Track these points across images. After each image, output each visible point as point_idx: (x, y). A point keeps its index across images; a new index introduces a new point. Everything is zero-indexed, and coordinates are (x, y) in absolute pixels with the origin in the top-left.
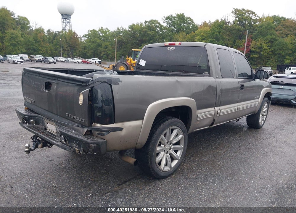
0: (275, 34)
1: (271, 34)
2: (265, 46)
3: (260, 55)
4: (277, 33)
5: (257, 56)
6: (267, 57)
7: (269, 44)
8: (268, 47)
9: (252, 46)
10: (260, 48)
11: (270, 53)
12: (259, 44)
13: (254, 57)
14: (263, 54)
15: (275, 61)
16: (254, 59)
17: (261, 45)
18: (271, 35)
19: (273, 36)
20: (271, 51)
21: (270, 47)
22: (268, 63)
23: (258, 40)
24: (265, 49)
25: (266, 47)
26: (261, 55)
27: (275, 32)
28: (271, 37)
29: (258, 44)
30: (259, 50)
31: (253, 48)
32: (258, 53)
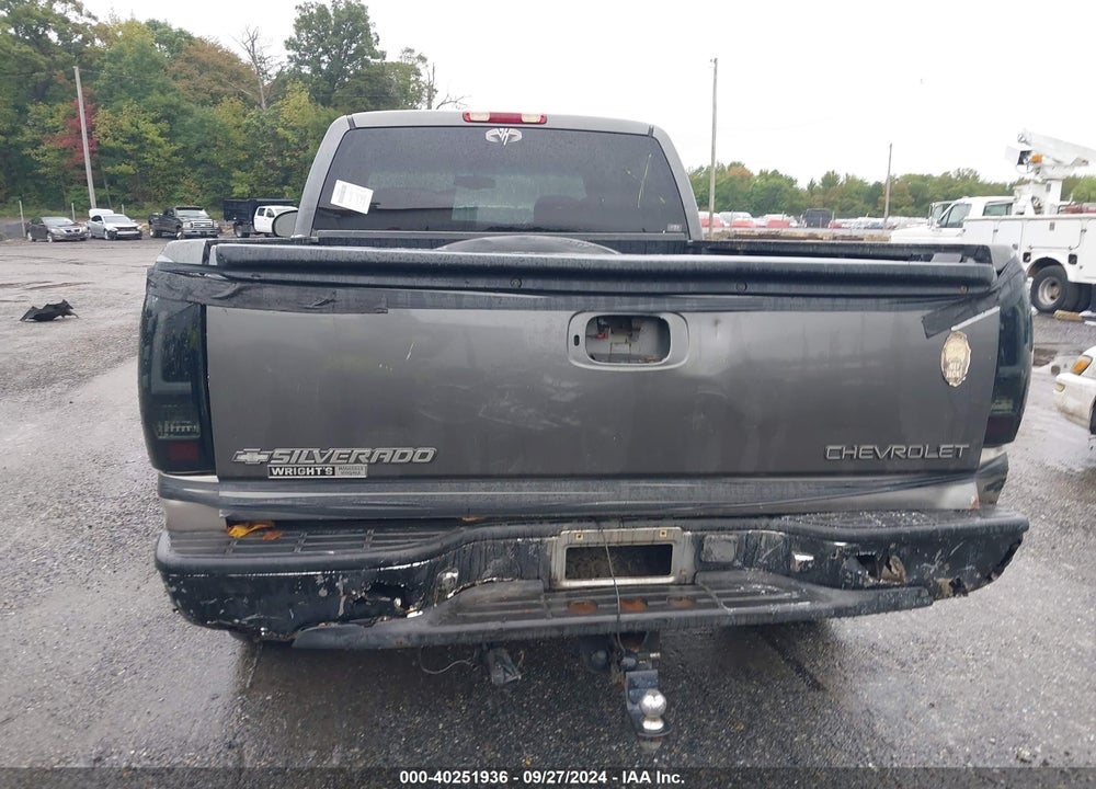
0: (175, 90)
1: (162, 88)
2: (152, 132)
3: (140, 165)
4: (179, 85)
5: (131, 170)
6: (168, 175)
7: (164, 125)
8: (161, 135)
9: (102, 130)
10: (133, 139)
11: (175, 159)
12: (128, 124)
13: (123, 175)
14: (149, 161)
15: (201, 188)
16: (119, 182)
17: (137, 128)
18: (162, 93)
19: (171, 98)
20: (175, 154)
21: (171, 136)
22: (177, 195)
23: (121, 109)
24: (153, 144)
25: (156, 138)
26: (146, 165)
27: (174, 84)
28: (162, 98)
29: (125, 123)
30: (131, 146)
31: (106, 137)
32: (131, 158)
